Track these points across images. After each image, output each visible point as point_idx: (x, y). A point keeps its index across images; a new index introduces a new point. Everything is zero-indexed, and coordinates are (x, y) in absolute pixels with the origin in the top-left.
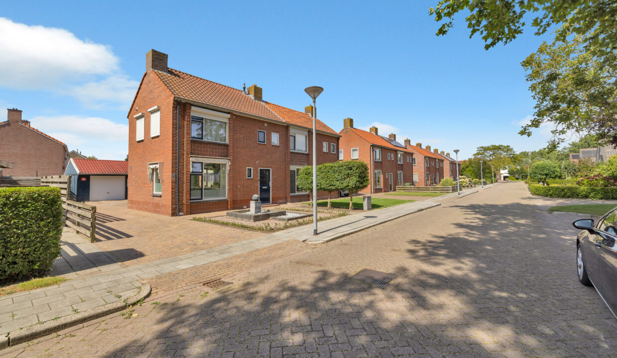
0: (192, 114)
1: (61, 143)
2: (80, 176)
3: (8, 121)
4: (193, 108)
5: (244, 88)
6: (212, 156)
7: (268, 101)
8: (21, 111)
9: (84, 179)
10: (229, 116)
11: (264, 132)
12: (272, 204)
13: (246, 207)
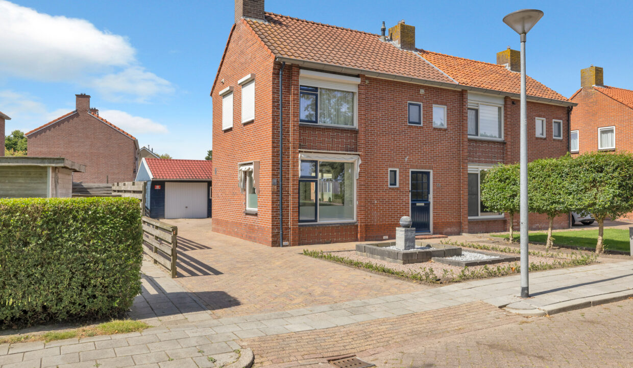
0: (302, 82)
1: (132, 137)
2: (154, 183)
3: (76, 111)
4: (303, 73)
5: (384, 30)
6: (332, 150)
7: (425, 50)
8: (89, 97)
9: (158, 187)
10: (358, 81)
11: (419, 106)
12: (434, 233)
13: (387, 237)
